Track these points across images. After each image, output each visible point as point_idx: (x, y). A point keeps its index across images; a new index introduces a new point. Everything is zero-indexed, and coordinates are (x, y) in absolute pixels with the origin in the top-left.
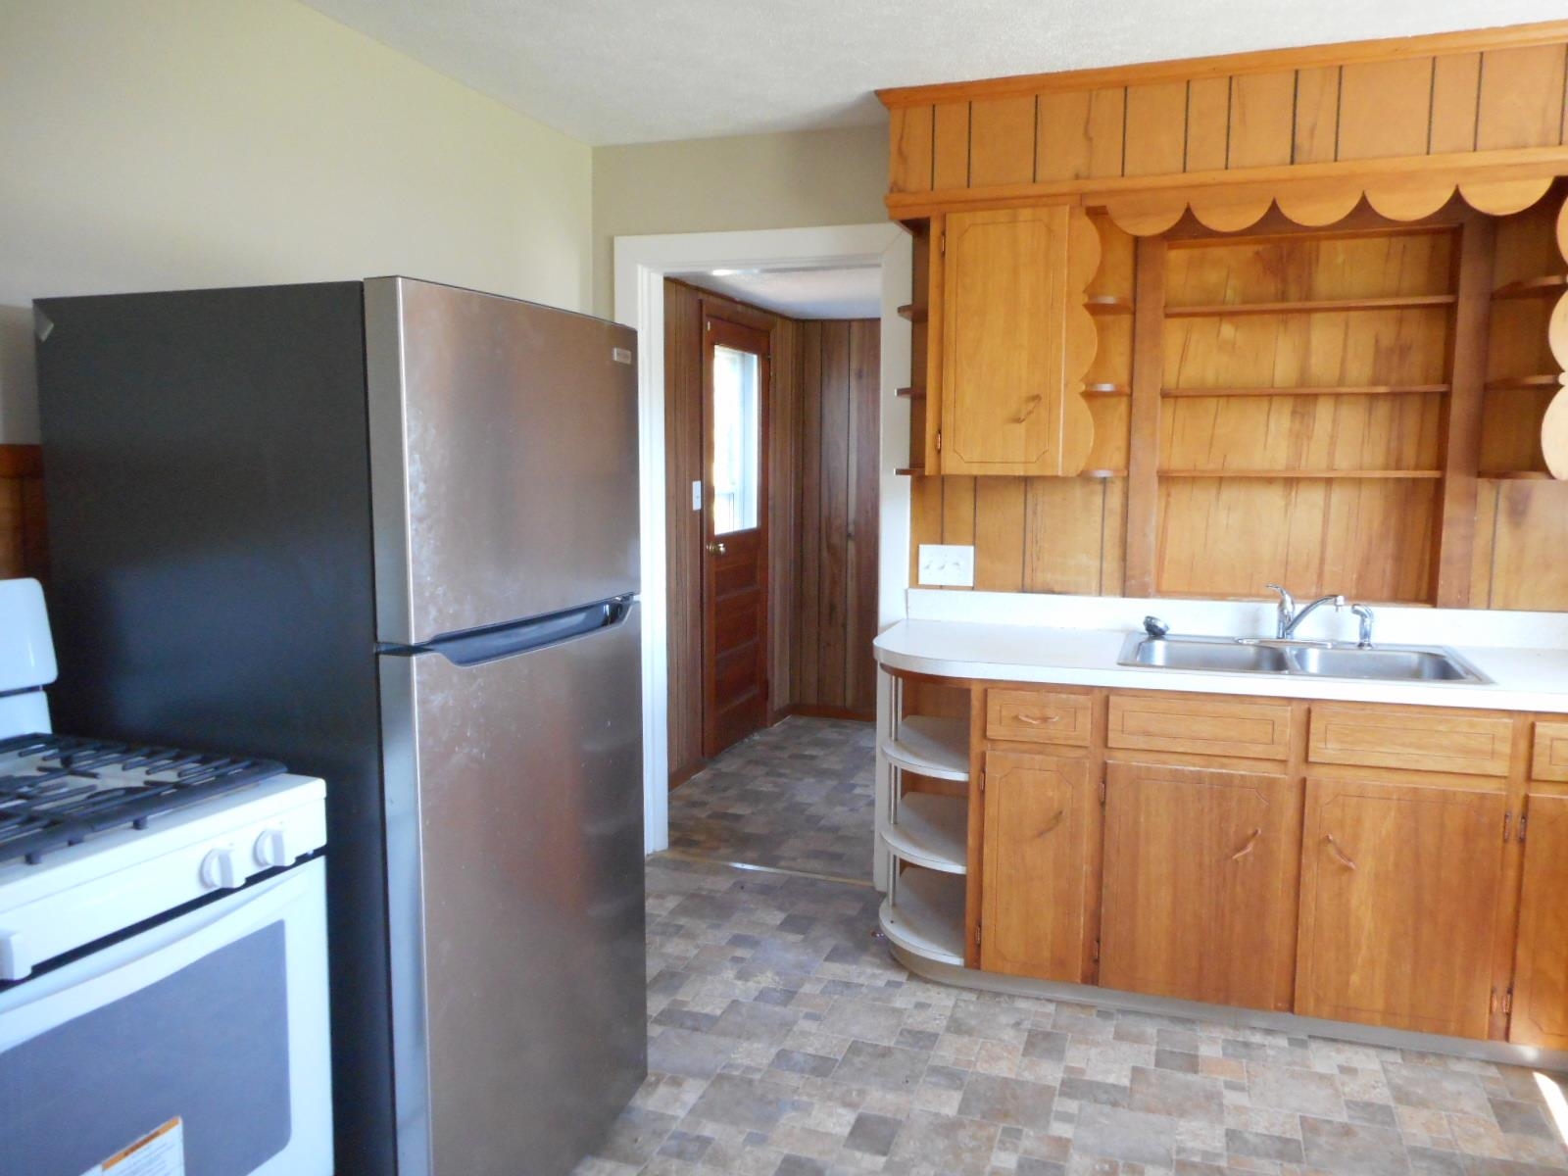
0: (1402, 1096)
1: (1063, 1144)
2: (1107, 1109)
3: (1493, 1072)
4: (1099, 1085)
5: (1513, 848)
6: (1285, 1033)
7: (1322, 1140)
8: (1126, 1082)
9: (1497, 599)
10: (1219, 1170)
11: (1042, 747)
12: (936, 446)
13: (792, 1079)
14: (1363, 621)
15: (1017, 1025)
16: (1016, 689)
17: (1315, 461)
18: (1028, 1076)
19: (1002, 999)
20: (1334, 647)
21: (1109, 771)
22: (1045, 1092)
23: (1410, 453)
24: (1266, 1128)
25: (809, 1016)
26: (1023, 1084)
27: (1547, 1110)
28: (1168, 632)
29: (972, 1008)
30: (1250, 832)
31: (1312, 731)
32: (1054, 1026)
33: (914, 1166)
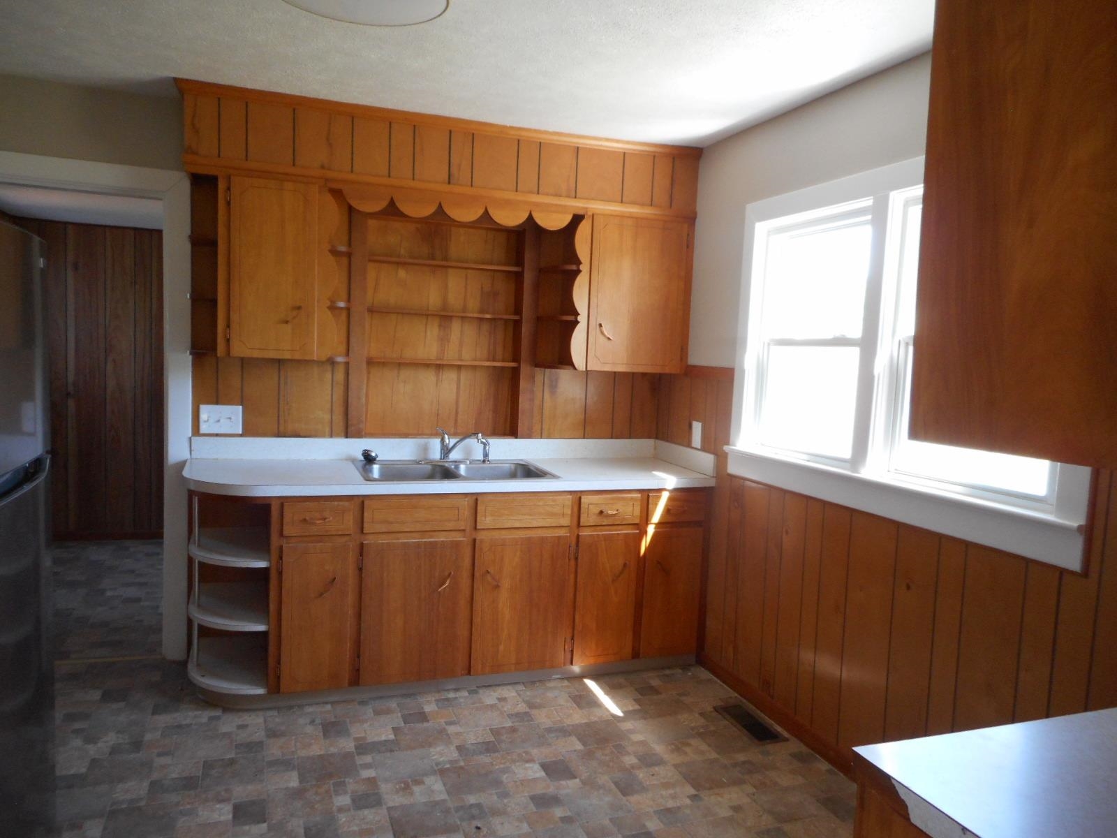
0: (532, 706)
1: (372, 781)
2: (388, 754)
3: (566, 683)
4: (380, 743)
5: (573, 562)
6: (465, 688)
7: (504, 737)
8: (392, 737)
9: (545, 432)
10: (462, 768)
11: (320, 538)
12: (226, 337)
13: (173, 798)
14: (485, 448)
15: (312, 722)
16: (304, 501)
17: (451, 355)
18: (333, 750)
19: (295, 710)
20: (470, 463)
21: (365, 549)
22: (348, 756)
23: (500, 350)
24: (475, 740)
25: (159, 755)
26: (332, 755)
27: (594, 695)
28: (378, 459)
29: (277, 720)
30: (447, 574)
31: (479, 511)
32: (336, 717)
33: (287, 822)
